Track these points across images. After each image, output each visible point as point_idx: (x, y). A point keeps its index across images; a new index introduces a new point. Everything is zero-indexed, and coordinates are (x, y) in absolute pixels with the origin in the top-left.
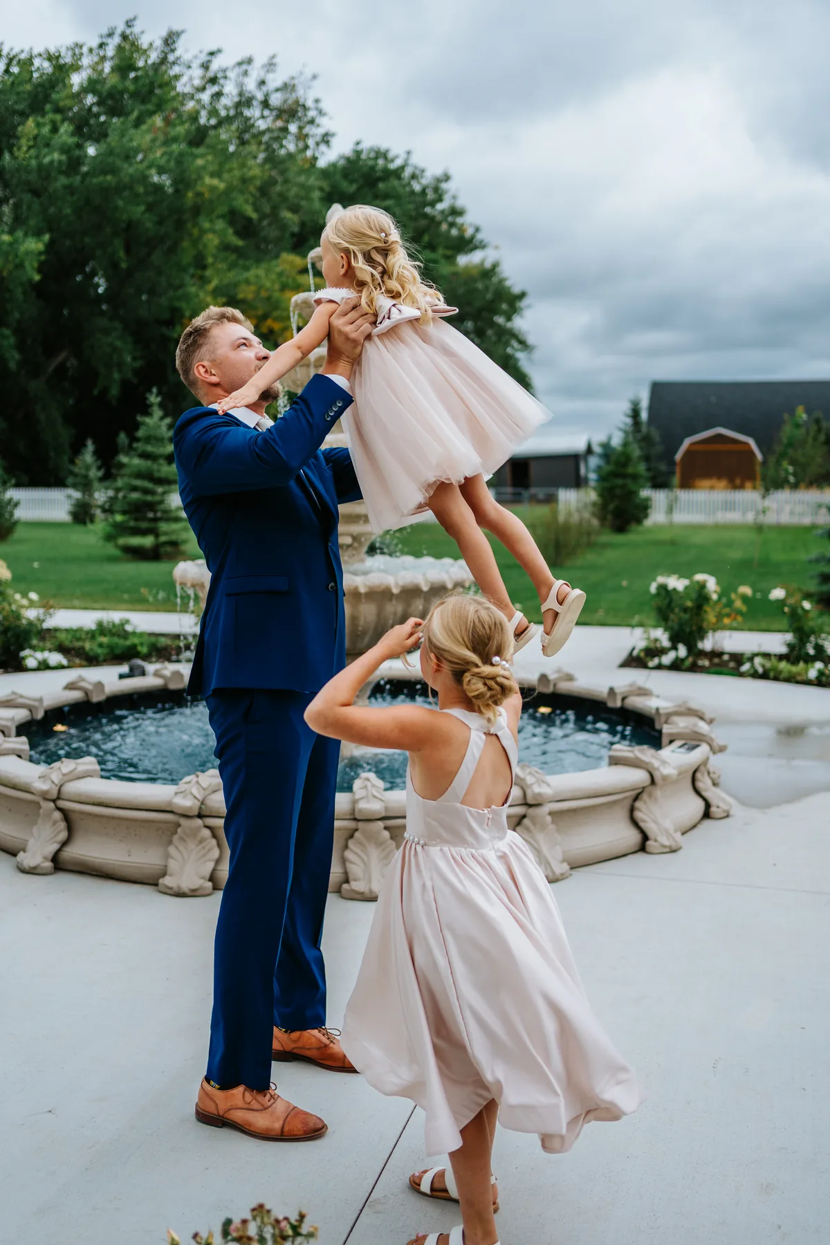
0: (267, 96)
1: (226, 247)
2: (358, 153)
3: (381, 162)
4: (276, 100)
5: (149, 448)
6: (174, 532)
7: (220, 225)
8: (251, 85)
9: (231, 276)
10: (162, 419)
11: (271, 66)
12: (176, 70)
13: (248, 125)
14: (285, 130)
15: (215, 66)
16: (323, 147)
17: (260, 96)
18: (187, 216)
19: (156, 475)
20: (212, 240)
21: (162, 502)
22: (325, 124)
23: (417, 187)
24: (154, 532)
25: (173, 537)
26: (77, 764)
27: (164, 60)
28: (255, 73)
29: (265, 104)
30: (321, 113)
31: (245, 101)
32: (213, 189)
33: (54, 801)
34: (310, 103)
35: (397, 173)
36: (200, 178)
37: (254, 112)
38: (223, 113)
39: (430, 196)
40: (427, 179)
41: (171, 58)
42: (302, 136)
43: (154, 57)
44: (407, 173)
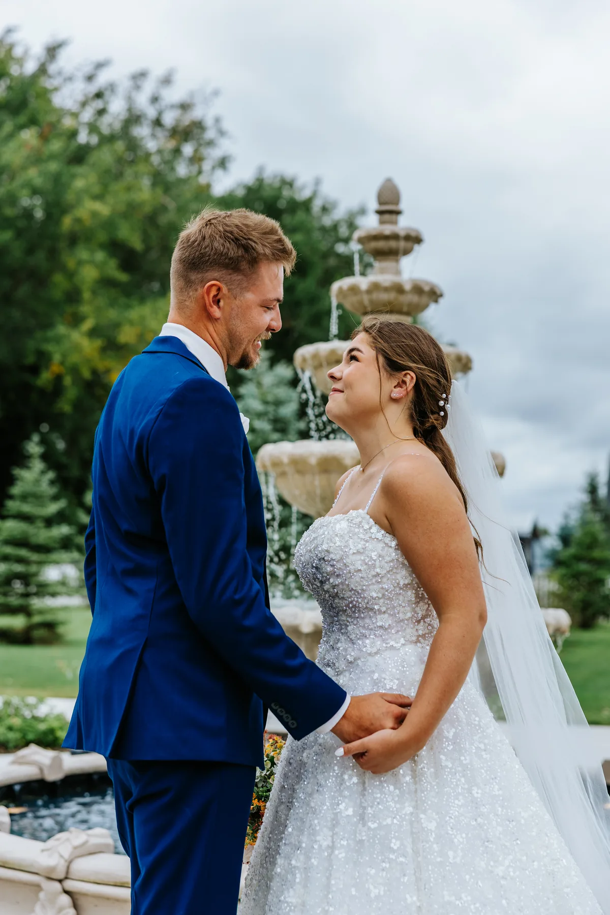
0: (160, 113)
1: (107, 283)
2: (260, 181)
3: (286, 193)
4: (169, 119)
5: (26, 508)
6: (51, 610)
7: (100, 256)
8: (142, 101)
9: (112, 314)
10: (43, 472)
11: (167, 81)
12: (55, 82)
13: (133, 145)
14: (177, 151)
15: (103, 78)
16: (219, 173)
17: (151, 113)
18: (62, 245)
19: (34, 540)
20: (89, 274)
21: (36, 574)
22: (224, 147)
23: (327, 221)
24: (25, 610)
25: (48, 618)
26: (89, 835)
27: (42, 70)
28: (149, 87)
29: (158, 123)
30: (222, 133)
31: (133, 118)
32: (94, 214)
33: (60, 881)
34: (209, 122)
35: (306, 205)
36: (79, 202)
37: (142, 131)
38: (106, 131)
39: (343, 231)
40: (339, 214)
41: (52, 68)
42: (196, 159)
43: (30, 67)
44: (317, 205)
